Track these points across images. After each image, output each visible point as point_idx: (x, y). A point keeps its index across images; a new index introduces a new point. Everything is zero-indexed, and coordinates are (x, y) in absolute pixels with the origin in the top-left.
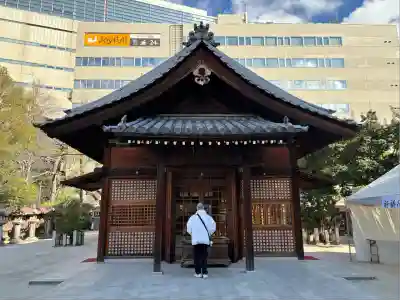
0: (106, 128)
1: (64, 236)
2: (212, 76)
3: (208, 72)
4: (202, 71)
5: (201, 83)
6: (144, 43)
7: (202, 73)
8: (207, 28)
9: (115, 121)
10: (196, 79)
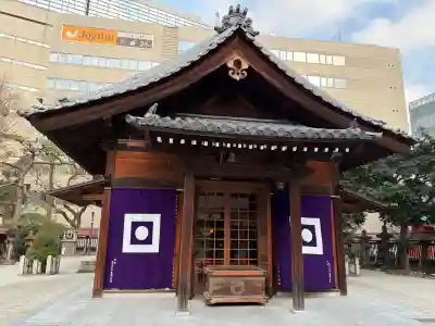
0: (131, 119)
1: (35, 262)
2: (249, 70)
3: (245, 66)
4: (238, 63)
5: (237, 78)
6: (133, 43)
7: (237, 66)
8: (245, 13)
9: (141, 111)
10: (230, 72)
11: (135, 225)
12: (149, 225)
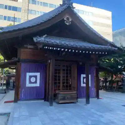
3: (70, 20)
4: (68, 19)
5: (68, 24)
10: (65, 22)
11: (30, 77)
12: (36, 77)
